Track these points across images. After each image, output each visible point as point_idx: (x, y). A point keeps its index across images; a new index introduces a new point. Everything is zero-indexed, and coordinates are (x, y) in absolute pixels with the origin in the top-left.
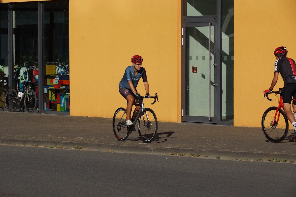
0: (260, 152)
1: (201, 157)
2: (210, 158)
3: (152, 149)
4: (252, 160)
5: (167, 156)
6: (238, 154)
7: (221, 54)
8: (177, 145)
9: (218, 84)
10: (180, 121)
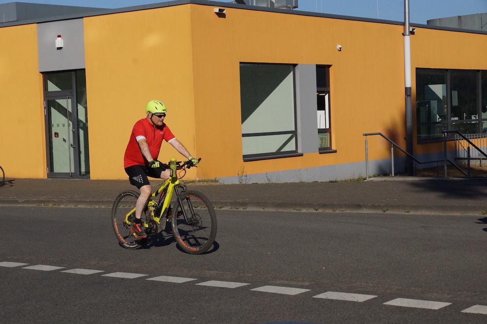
0: (110, 200)
1: (62, 206)
2: (69, 207)
3: (21, 201)
4: (103, 207)
5: (33, 207)
6: (91, 203)
7: (78, 121)
8: (42, 197)
9: (76, 146)
10: (46, 178)
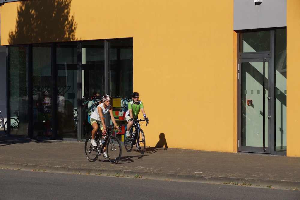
1: (253, 186)
2: (261, 187)
3: (206, 178)
5: (220, 185)
6: (287, 184)
7: (275, 90)
8: (231, 174)
10: (236, 152)
